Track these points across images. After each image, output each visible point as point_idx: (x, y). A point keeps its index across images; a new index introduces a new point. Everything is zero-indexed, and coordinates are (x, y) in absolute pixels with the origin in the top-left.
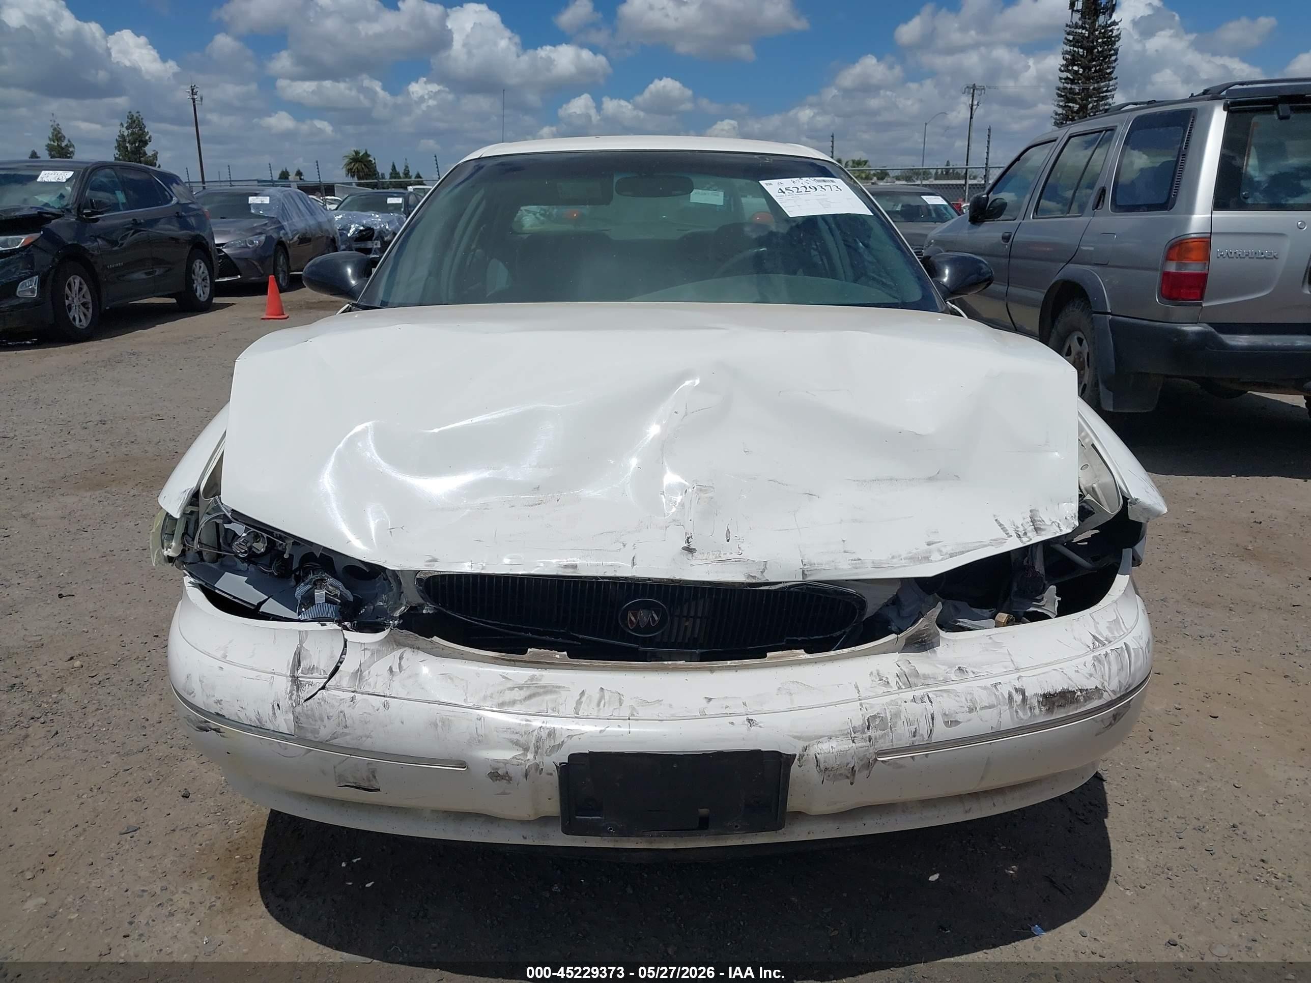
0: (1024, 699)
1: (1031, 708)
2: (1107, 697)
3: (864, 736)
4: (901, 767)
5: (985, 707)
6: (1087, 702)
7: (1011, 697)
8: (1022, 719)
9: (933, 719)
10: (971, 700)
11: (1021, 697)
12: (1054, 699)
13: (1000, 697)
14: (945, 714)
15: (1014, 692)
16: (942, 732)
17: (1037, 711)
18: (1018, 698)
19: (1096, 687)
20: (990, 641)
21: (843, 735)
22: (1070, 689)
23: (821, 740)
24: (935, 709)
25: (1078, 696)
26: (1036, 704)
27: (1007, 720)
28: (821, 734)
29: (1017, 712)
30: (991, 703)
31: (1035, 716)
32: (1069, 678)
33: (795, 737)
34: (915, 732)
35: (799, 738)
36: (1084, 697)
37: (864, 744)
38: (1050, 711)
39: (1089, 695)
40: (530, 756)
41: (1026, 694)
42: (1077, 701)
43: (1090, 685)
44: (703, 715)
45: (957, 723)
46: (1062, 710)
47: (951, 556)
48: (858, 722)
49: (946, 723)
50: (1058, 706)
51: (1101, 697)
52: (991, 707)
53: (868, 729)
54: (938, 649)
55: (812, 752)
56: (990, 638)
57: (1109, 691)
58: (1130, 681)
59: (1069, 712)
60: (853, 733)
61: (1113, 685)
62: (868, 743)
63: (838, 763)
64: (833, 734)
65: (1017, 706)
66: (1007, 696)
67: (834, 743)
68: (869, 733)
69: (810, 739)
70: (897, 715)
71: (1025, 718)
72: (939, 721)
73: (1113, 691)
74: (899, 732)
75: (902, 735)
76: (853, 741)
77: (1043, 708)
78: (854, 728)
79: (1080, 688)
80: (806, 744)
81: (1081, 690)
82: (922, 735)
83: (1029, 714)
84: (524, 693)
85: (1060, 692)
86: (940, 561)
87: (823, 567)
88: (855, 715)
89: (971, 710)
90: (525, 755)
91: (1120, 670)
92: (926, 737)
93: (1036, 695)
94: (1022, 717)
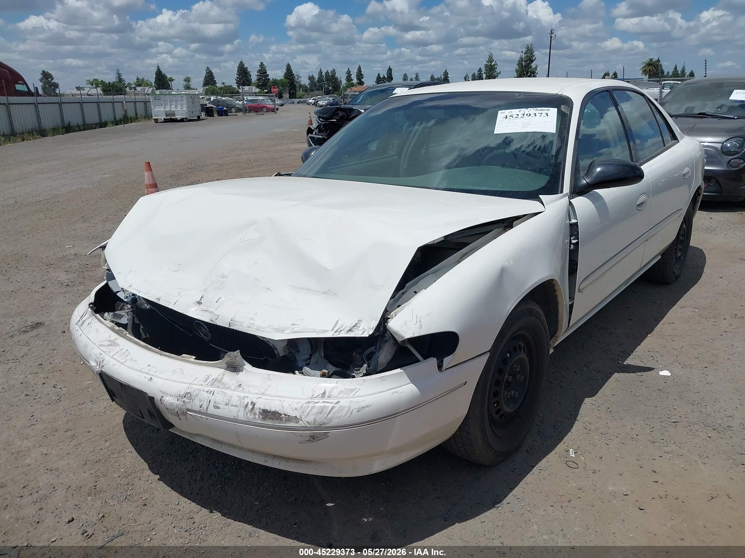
0: (253, 409)
1: (254, 414)
2: (301, 424)
3: (182, 399)
4: (197, 420)
5: (233, 405)
6: (287, 422)
7: (247, 405)
8: (249, 418)
9: (210, 402)
10: (229, 400)
11: (252, 406)
12: (268, 414)
13: (242, 403)
14: (215, 402)
15: (250, 403)
16: (212, 410)
17: (257, 417)
18: (250, 407)
19: (296, 416)
20: (268, 377)
21: (175, 396)
22: (279, 412)
23: (167, 395)
24: (212, 398)
25: (282, 417)
26: (258, 413)
27: (241, 416)
28: (168, 393)
29: (247, 413)
30: (237, 404)
31: (256, 418)
32: (283, 407)
33: (160, 391)
34: (201, 406)
35: (161, 391)
36: (286, 418)
37: (181, 403)
38: (264, 419)
39: (289, 418)
40: (98, 367)
41: (255, 406)
42: (281, 419)
43: (293, 414)
44: (140, 371)
45: (218, 408)
46: (271, 421)
47: (294, 332)
48: (182, 393)
49: (214, 406)
50: (269, 418)
51: (297, 422)
52: (236, 406)
53: (185, 397)
54: (241, 373)
55: (163, 399)
56: (269, 376)
57: (304, 421)
58: (325, 421)
59: (275, 423)
60: (180, 397)
61: (310, 419)
62: (183, 403)
63: (170, 407)
64: (172, 394)
65: (248, 410)
66: (245, 404)
67: (171, 398)
68: (184, 399)
69: (164, 393)
70: (197, 395)
71: (251, 418)
72: (212, 404)
73: (308, 422)
74: (195, 403)
75: (195, 405)
76: (178, 401)
77: (261, 416)
78: (180, 395)
79: (285, 413)
80: (163, 395)
81: (285, 415)
82: (204, 408)
83: (253, 416)
84: (109, 343)
85: (273, 412)
86: (287, 334)
87: (238, 323)
88: (182, 389)
89: (226, 404)
90: (97, 366)
91: (319, 413)
92: (205, 410)
93: (260, 408)
94: (249, 417)
